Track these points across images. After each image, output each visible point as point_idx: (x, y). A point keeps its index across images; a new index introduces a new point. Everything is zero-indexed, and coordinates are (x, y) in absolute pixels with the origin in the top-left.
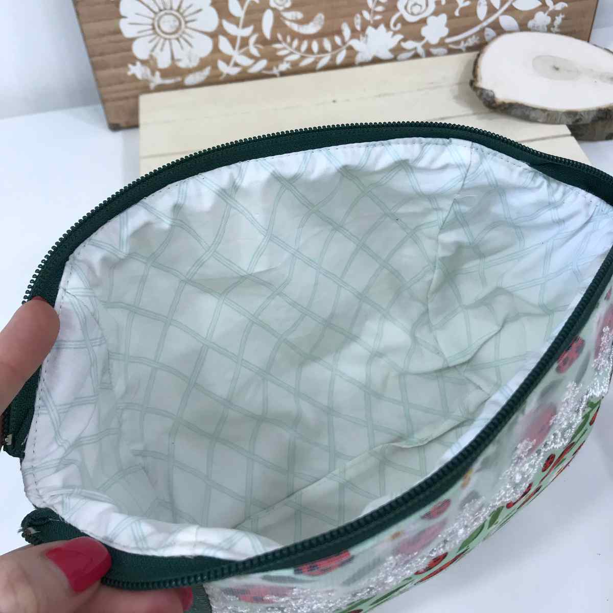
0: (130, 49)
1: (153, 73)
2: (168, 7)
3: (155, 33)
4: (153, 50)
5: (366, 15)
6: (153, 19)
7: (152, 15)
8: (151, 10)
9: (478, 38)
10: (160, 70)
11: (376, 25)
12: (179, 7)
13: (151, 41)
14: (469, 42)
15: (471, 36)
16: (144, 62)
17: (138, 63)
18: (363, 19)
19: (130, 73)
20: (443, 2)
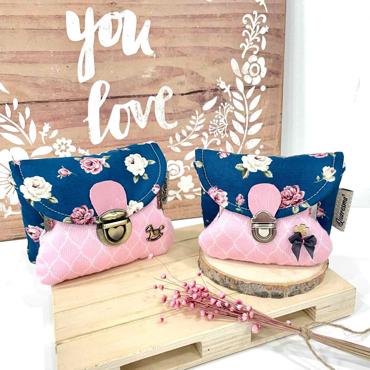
1: (7, 208)
4: (7, 194)
10: (12, 206)
16: (1, 201)
20: (189, 169)
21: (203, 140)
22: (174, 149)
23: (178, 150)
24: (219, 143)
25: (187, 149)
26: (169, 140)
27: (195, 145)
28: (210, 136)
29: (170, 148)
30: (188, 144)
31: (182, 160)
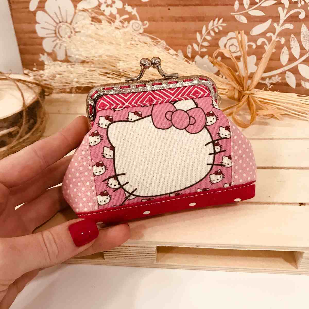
0: (41, 44)
2: (65, 21)
3: (56, 36)
4: (54, 47)
5: (195, 46)
6: (56, 27)
7: (55, 24)
8: (55, 21)
9: (280, 78)
11: (202, 56)
12: (71, 22)
13: (54, 41)
14: (272, 80)
15: (274, 76)
16: (49, 54)
17: (46, 54)
18: (193, 49)
19: (40, 60)
20: (254, 47)
21: (280, 9)
22: (238, 18)
23: (244, 20)
24: (302, 16)
25: (256, 19)
26: (234, 5)
27: (268, 15)
28: (292, 4)
29: (233, 17)
30: (259, 13)
31: (247, 33)
